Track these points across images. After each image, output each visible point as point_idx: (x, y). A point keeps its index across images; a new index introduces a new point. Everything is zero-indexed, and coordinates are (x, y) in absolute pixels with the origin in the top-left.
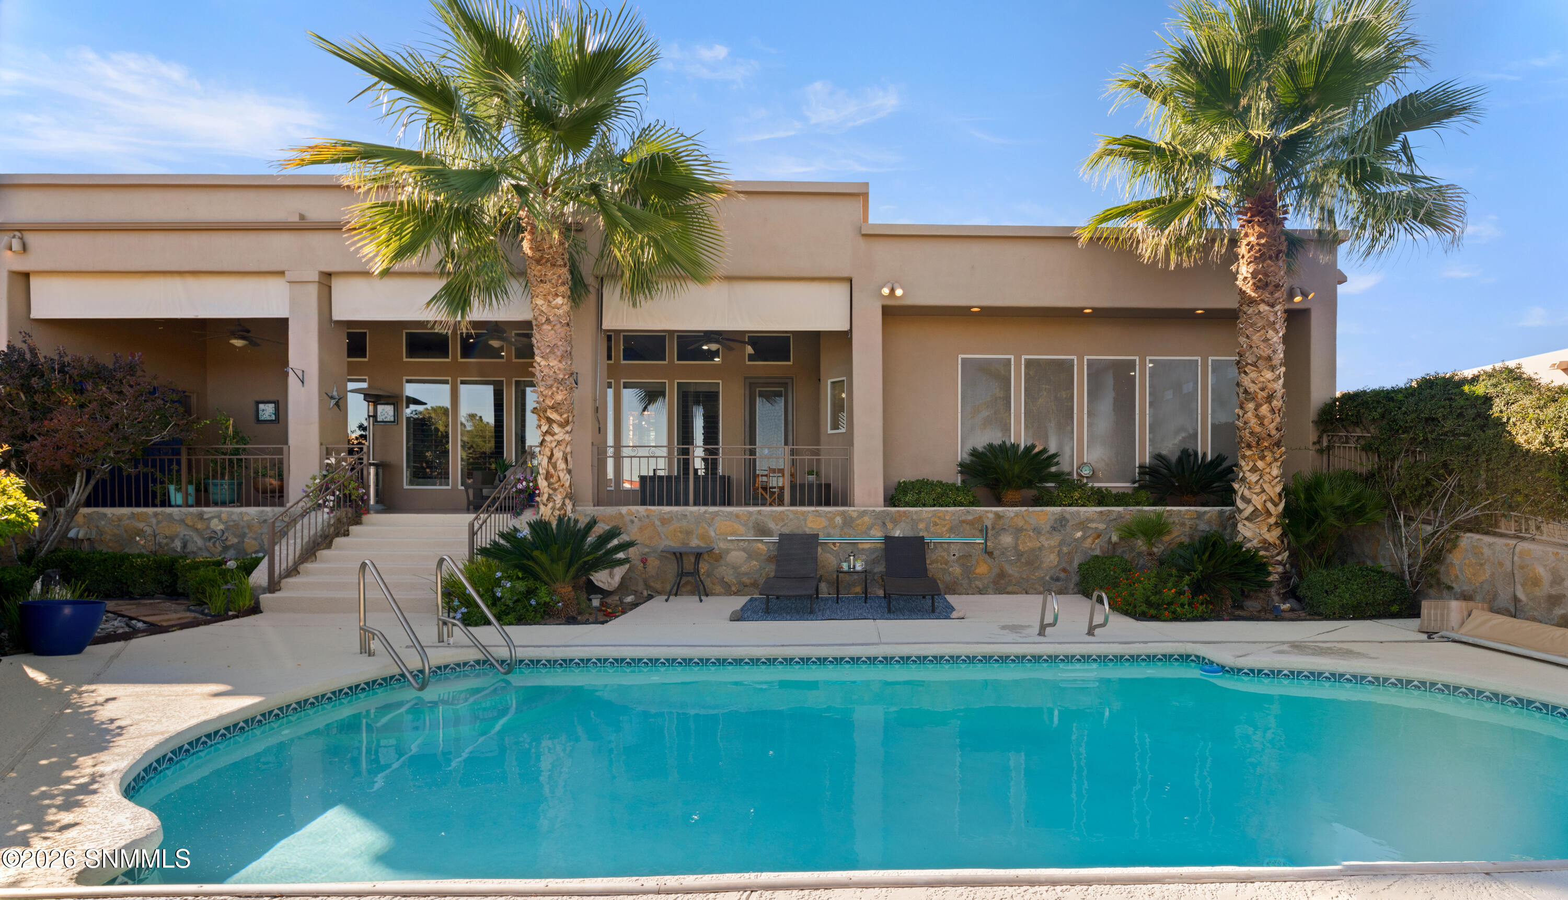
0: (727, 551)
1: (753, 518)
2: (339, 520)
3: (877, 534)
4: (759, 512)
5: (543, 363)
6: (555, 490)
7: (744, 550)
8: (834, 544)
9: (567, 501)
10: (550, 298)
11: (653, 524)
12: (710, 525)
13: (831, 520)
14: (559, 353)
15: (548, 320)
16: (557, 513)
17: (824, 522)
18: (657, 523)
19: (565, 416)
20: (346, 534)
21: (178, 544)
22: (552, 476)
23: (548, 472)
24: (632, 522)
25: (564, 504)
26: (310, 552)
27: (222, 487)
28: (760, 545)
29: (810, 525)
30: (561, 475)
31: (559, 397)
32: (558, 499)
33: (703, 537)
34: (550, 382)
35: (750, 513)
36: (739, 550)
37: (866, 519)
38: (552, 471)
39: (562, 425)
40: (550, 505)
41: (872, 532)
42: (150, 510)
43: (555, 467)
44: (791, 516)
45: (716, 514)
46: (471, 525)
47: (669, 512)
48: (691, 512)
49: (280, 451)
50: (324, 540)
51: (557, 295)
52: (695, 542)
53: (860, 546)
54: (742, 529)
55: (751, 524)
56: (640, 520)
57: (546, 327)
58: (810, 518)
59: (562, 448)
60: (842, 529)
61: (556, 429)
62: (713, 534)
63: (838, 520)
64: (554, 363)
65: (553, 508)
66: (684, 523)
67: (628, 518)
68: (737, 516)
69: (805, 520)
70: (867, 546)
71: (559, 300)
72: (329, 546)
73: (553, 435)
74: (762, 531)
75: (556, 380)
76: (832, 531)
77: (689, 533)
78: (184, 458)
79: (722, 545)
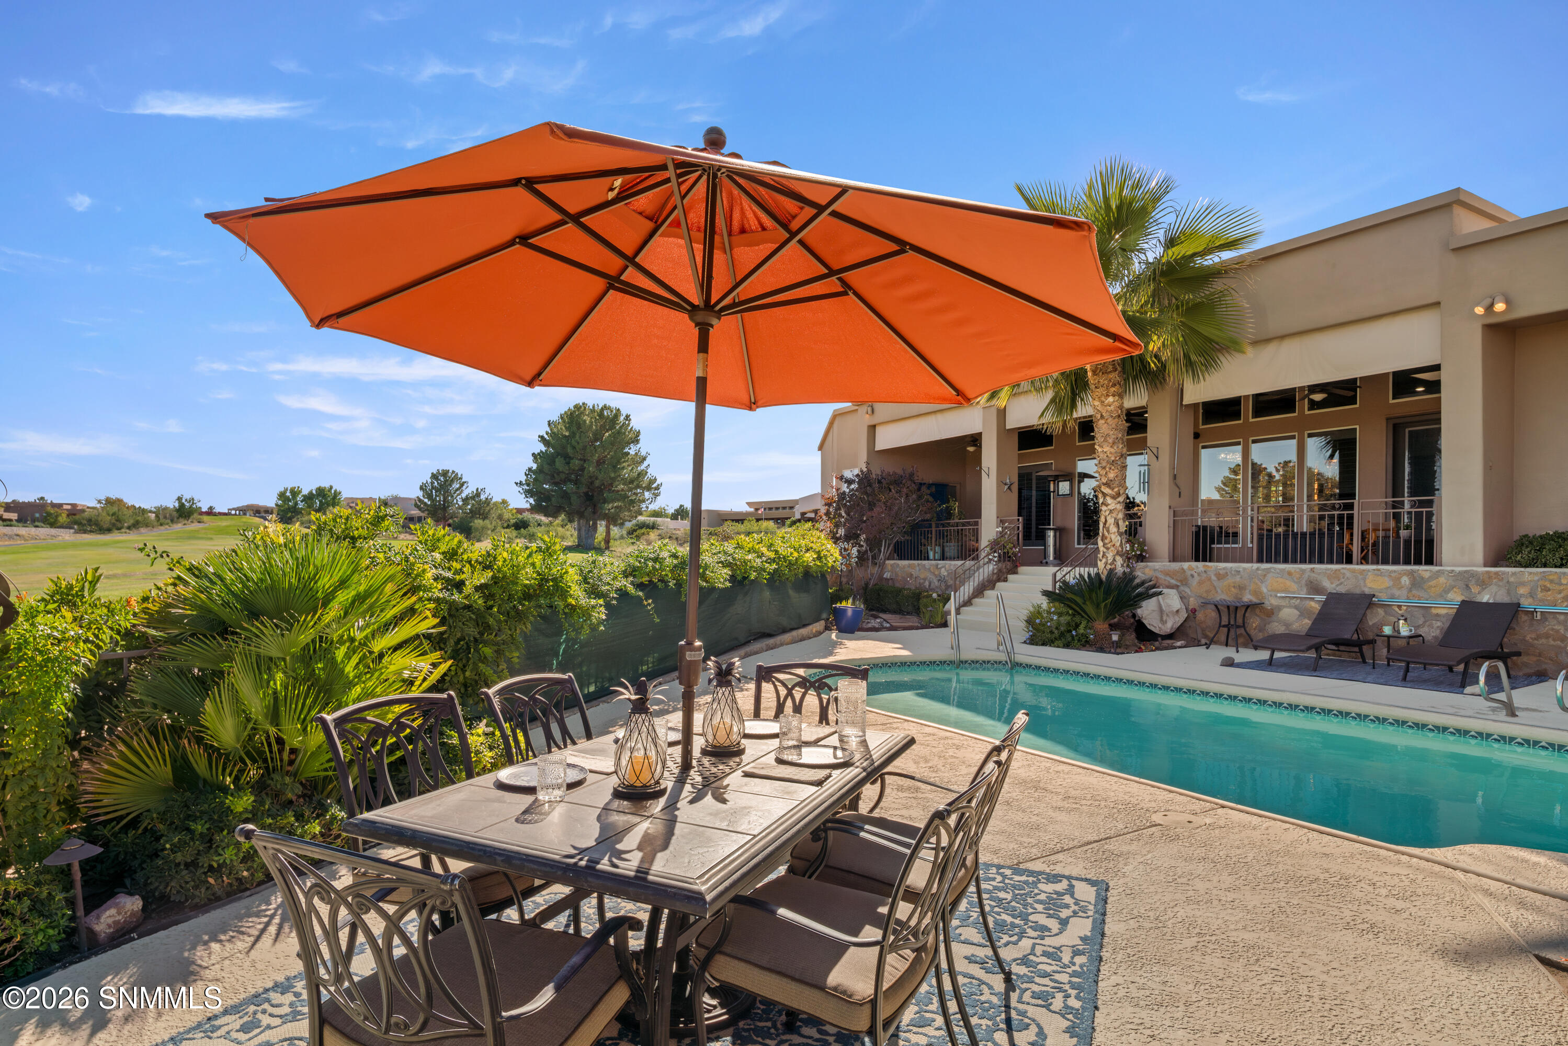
0: (1279, 608)
1: (1306, 576)
2: (1000, 571)
3: (1457, 597)
4: (1312, 570)
5: (1100, 450)
6: (1108, 549)
7: (1296, 607)
8: (1400, 607)
9: (1119, 559)
10: (1103, 399)
11: (1210, 579)
12: (1262, 582)
13: (1397, 580)
14: (1111, 441)
15: (1102, 416)
16: (1109, 567)
17: (1386, 582)
18: (1214, 578)
19: (1116, 490)
20: (1006, 580)
21: (927, 584)
22: (1106, 538)
23: (1103, 535)
24: (1192, 576)
25: (1114, 560)
26: (979, 592)
27: (951, 548)
28: (1313, 604)
29: (1369, 585)
30: (1113, 537)
31: (1111, 475)
32: (1110, 556)
33: (1256, 593)
34: (1104, 464)
35: (1303, 571)
36: (1290, 607)
37: (1442, 580)
38: (1106, 533)
39: (1114, 498)
40: (1104, 560)
41: (1450, 596)
42: (916, 562)
43: (1108, 531)
44: (1348, 574)
45: (1268, 570)
46: (1055, 575)
47: (1224, 569)
48: (1244, 569)
49: (976, 524)
50: (989, 584)
51: (1108, 396)
52: (1248, 598)
53: (1434, 611)
54: (1294, 587)
55: (1304, 582)
56: (1199, 574)
57: (1102, 422)
58: (1370, 577)
59: (1114, 515)
60: (1410, 590)
61: (1109, 500)
62: (1264, 590)
63: (1405, 580)
64: (1107, 449)
65: (1106, 564)
66: (1238, 579)
67: (1189, 573)
68: (1290, 573)
69: (1364, 579)
70: (1443, 612)
71: (1111, 399)
72: (993, 588)
73: (1107, 505)
74: (1315, 588)
75: (1108, 462)
76: (1397, 593)
77: (1241, 588)
78: (934, 529)
79: (1274, 602)
